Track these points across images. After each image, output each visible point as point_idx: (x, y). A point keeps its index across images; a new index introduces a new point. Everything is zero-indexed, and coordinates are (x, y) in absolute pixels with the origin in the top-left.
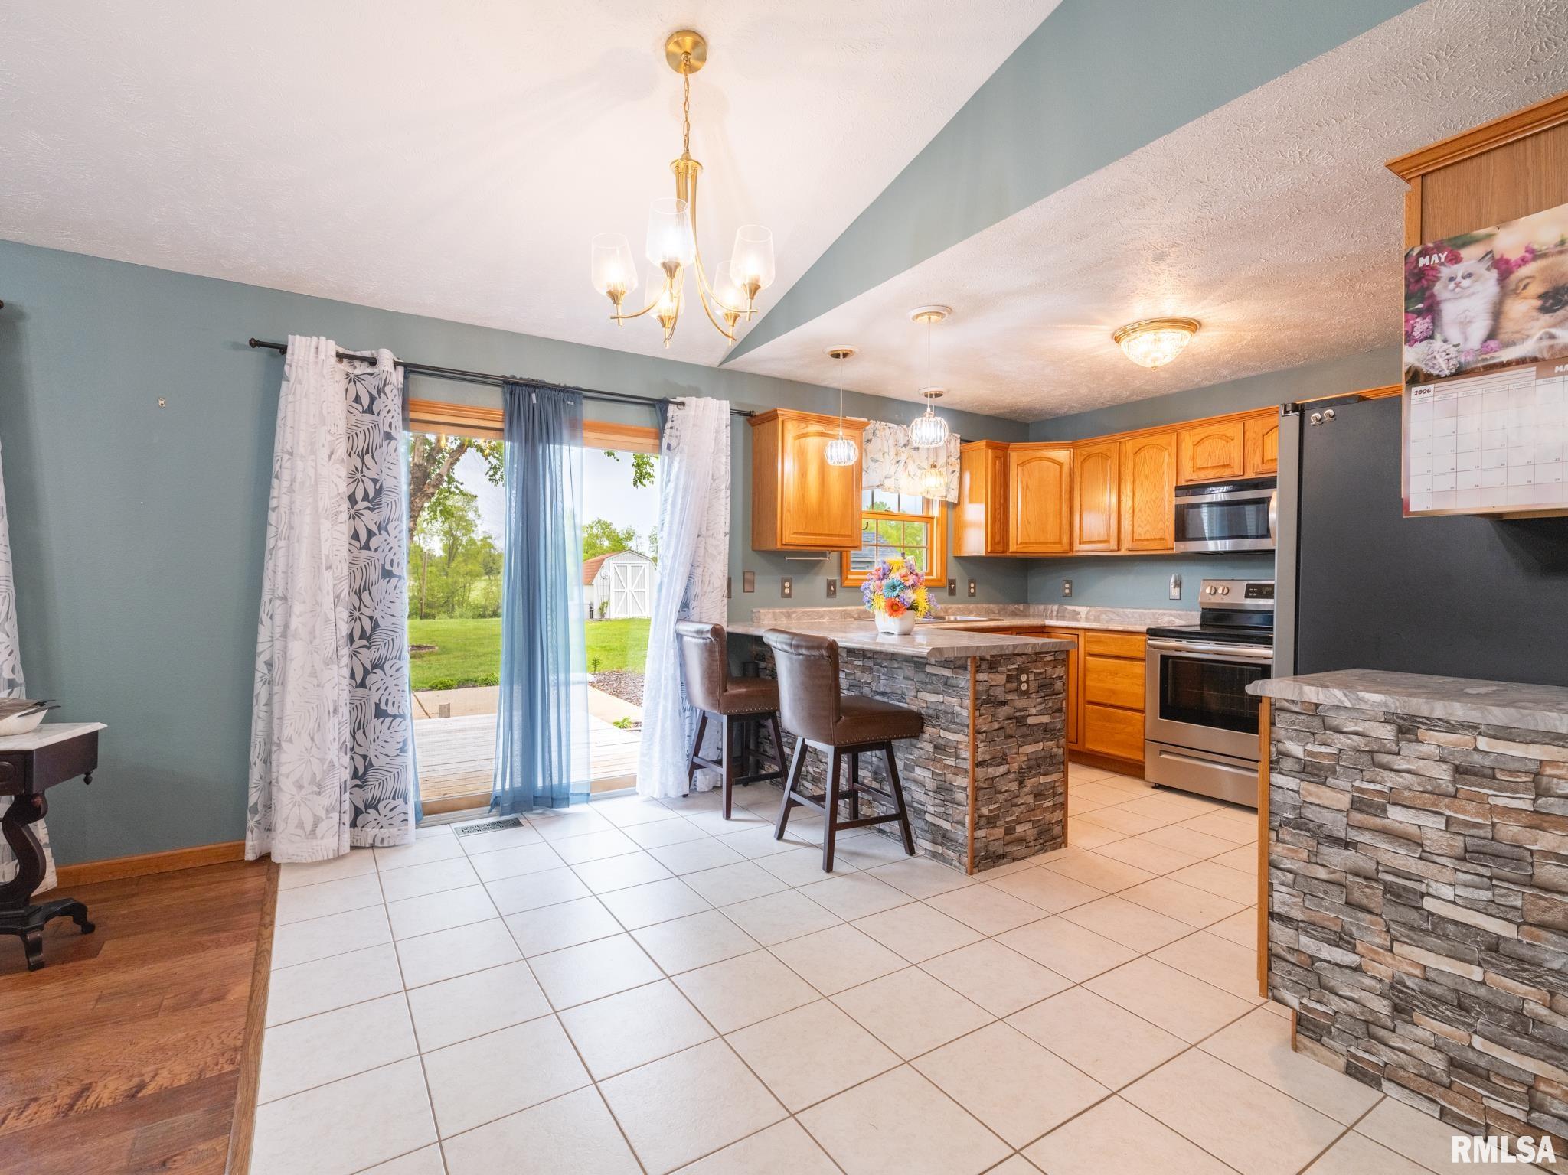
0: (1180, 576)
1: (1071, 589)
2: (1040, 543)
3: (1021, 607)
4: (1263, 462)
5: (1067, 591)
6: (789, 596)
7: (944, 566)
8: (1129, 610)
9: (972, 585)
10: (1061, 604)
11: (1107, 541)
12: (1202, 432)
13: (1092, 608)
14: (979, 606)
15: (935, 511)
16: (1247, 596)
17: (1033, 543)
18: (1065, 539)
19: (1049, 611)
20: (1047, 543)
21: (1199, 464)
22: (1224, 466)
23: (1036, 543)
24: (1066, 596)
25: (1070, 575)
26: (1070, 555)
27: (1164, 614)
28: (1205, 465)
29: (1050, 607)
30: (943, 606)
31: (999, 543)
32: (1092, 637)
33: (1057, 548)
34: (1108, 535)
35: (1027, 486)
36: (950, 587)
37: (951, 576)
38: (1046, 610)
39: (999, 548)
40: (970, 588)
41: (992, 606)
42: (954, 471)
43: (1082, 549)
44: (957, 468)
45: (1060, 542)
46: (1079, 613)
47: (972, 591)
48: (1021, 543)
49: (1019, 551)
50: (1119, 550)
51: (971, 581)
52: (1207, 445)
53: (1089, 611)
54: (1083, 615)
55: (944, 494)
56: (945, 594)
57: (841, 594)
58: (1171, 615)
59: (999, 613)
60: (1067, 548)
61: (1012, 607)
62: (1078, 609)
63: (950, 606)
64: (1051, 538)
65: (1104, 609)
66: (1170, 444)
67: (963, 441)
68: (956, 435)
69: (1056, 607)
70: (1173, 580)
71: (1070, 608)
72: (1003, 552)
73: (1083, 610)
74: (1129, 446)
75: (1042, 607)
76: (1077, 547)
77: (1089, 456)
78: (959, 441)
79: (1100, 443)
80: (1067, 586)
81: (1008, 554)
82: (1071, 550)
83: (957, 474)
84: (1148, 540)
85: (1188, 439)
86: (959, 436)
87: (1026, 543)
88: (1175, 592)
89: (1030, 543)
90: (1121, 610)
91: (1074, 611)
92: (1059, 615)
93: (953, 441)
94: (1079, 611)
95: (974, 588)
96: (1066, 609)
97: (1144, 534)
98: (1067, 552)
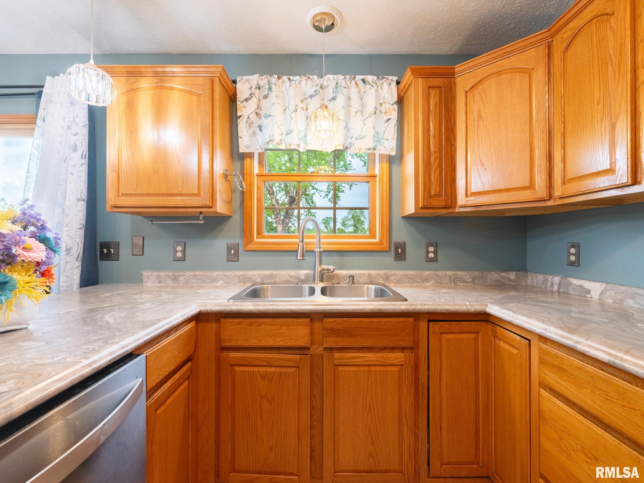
1: (577, 255)
2: (500, 191)
3: (512, 275)
5: (573, 258)
6: (183, 259)
7: (389, 229)
9: (431, 249)
10: (565, 276)
11: (609, 172)
13: (613, 287)
14: (440, 273)
15: (378, 168)
17: (489, 192)
18: (540, 180)
19: (549, 284)
20: (510, 190)
23: (494, 191)
24: (572, 264)
25: (575, 235)
26: (550, 203)
29: (550, 278)
30: (382, 272)
31: (438, 195)
32: (548, 354)
33: (527, 195)
34: (616, 162)
35: (480, 115)
36: (396, 251)
37: (398, 237)
38: (545, 281)
39: (438, 202)
40: (428, 252)
41: (460, 273)
42: (389, 119)
43: (570, 192)
44: (394, 115)
45: (531, 187)
46: (589, 292)
47: (431, 255)
50: (634, 185)
51: (430, 245)
53: (606, 290)
55: (372, 146)
56: (390, 259)
57: (243, 257)
59: (473, 281)
60: (543, 193)
61: (495, 276)
62: (587, 284)
63: (393, 272)
64: (518, 181)
67: (400, 83)
68: (391, 77)
69: (557, 279)
71: (576, 282)
73: (595, 287)
75: (540, 277)
77: (575, 36)
78: (394, 84)
80: (573, 251)
81: (457, 210)
82: (551, 195)
83: (394, 121)
86: (395, 78)
87: (479, 193)
89: (484, 192)
91: (581, 287)
92: (561, 290)
93: (386, 85)
94: (589, 288)
95: (435, 252)
96: (570, 284)
98: (545, 201)
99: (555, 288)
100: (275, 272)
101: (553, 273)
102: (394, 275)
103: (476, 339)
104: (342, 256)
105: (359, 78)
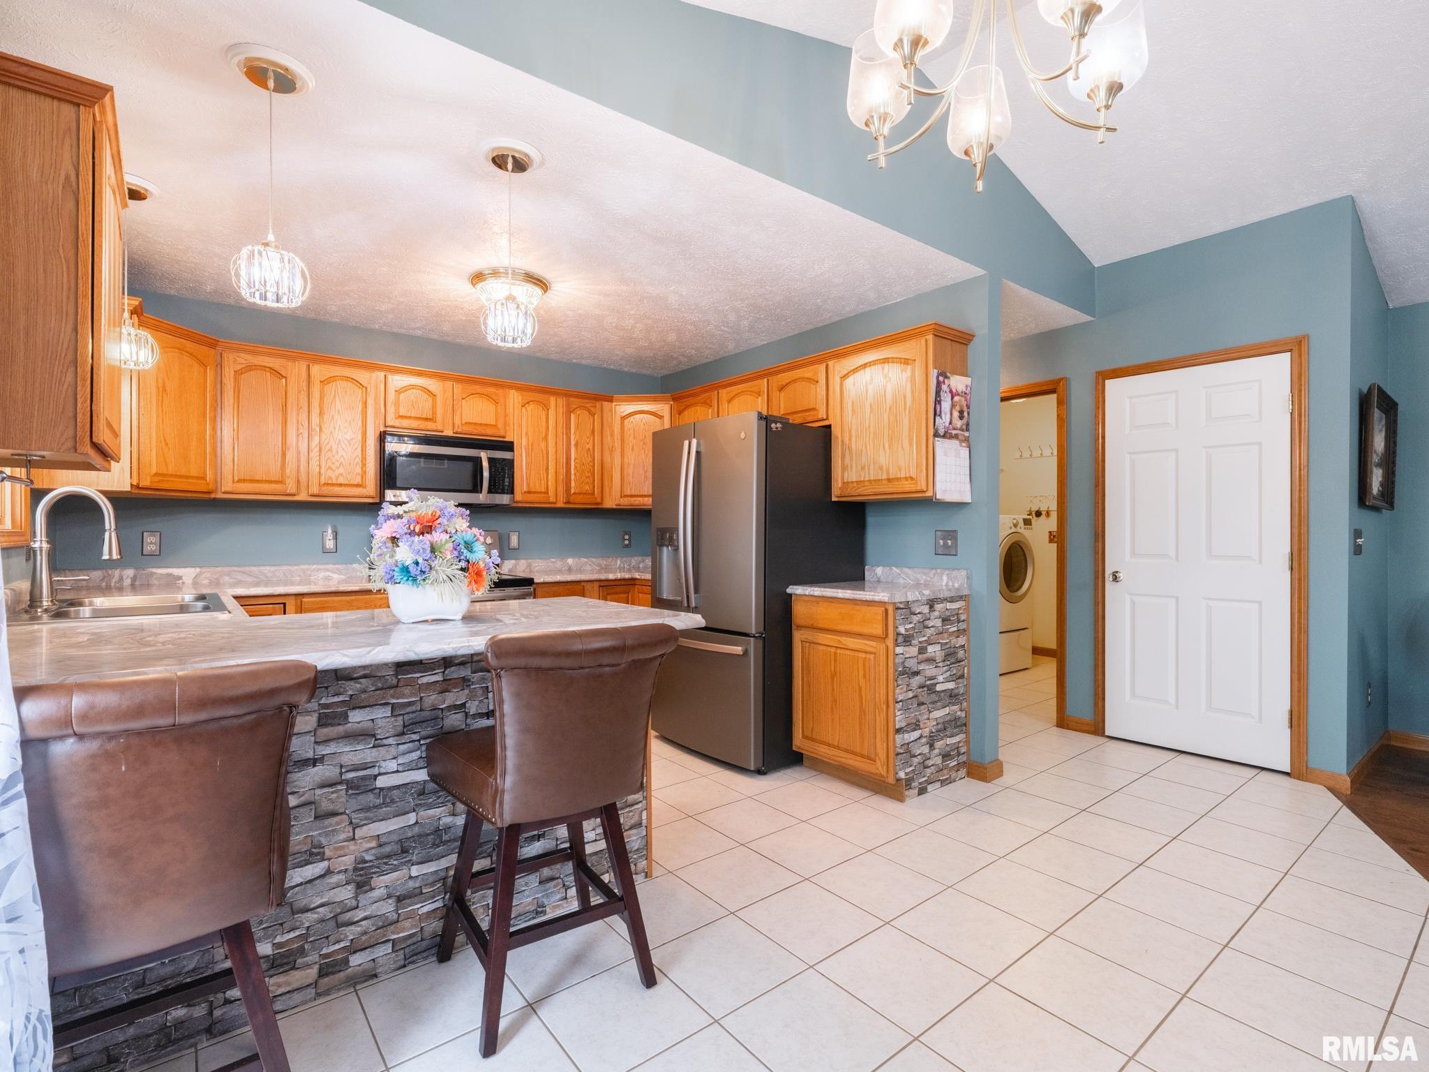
1: (159, 544)
2: (181, 477)
5: (151, 547)
8: (268, 568)
10: (143, 567)
11: (280, 483)
12: (404, 379)
13: (204, 570)
17: (171, 476)
18: (210, 474)
19: (115, 579)
20: (187, 477)
21: (402, 412)
22: (426, 419)
23: (176, 476)
24: (150, 554)
25: (157, 524)
26: (213, 496)
27: (318, 570)
28: (409, 415)
29: (115, 572)
33: (202, 486)
35: (164, 387)
38: (106, 577)
43: (237, 490)
45: (204, 478)
46: (180, 578)
48: (156, 474)
49: (153, 485)
50: (297, 493)
52: (410, 395)
53: (201, 573)
54: (188, 577)
60: (210, 486)
62: (176, 571)
64: (194, 472)
65: (227, 569)
66: (375, 383)
69: (129, 574)
71: (160, 571)
73: (182, 572)
74: (322, 371)
76: (228, 486)
79: (270, 355)
80: (151, 540)
82: (218, 489)
84: (341, 485)
87: (163, 475)
88: (330, 544)
89: (167, 475)
90: (254, 569)
91: (171, 575)
92: (136, 583)
94: (180, 574)
96: (152, 574)
97: (337, 478)
98: (209, 493)
99: (127, 582)
101: (123, 565)
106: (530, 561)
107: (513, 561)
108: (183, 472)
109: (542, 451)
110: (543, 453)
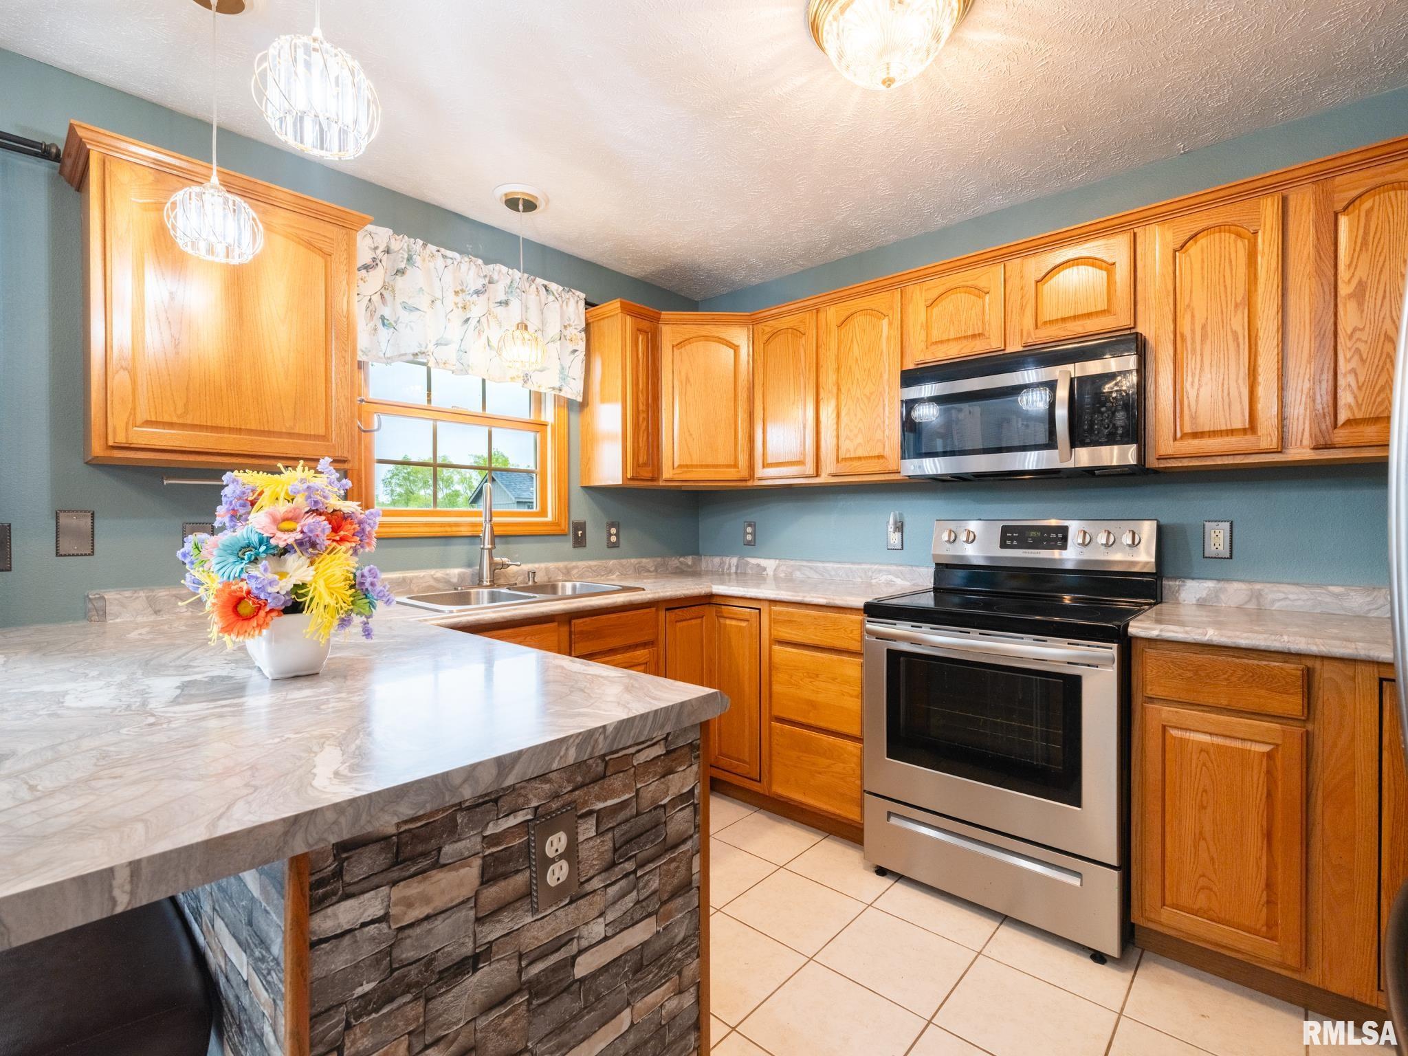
0: (901, 515)
1: (754, 534)
2: (707, 466)
3: (689, 560)
4: (1036, 327)
5: (749, 537)
7: (565, 502)
8: (831, 565)
9: (613, 531)
10: (742, 556)
11: (800, 463)
12: (936, 286)
13: (782, 562)
14: (624, 561)
15: (549, 415)
16: (1003, 545)
17: (696, 466)
18: (743, 461)
19: (726, 567)
20: (717, 466)
21: (936, 335)
22: (974, 336)
23: (702, 466)
24: (748, 544)
25: (754, 514)
26: (750, 484)
27: (880, 571)
28: (945, 337)
29: (727, 560)
30: (561, 564)
31: (645, 464)
32: (780, 613)
33: (731, 474)
34: (804, 454)
35: (687, 378)
36: (576, 535)
37: (577, 516)
38: (722, 564)
39: (646, 473)
40: (610, 535)
41: (644, 560)
42: (576, 351)
43: (768, 475)
44: (582, 346)
45: (735, 466)
46: (765, 569)
47: (614, 539)
48: (680, 466)
49: (677, 477)
50: (817, 475)
51: (612, 525)
52: (948, 304)
53: (779, 569)
54: (770, 572)
55: (557, 385)
56: (567, 545)
58: (889, 573)
59: (656, 570)
60: (744, 473)
61: (675, 562)
62: (763, 562)
63: (574, 564)
64: (723, 458)
65: (798, 563)
66: (891, 308)
67: (589, 304)
68: (578, 293)
69: (734, 560)
70: (891, 521)
71: (753, 561)
72: (652, 480)
73: (770, 564)
74: (832, 314)
75: (717, 560)
76: (760, 472)
77: (774, 334)
78: (582, 303)
79: (791, 312)
80: (749, 530)
81: (661, 483)
82: (752, 476)
83: (581, 355)
84: (860, 458)
85: (919, 296)
86: (583, 296)
87: (687, 466)
88: (895, 538)
89: (692, 466)
90: (819, 565)
91: (758, 565)
92: (739, 571)
93: (572, 302)
94: (765, 566)
95: (617, 535)
96: (748, 563)
97: (855, 451)
98: (746, 480)
99: (733, 570)
100: (409, 574)
101: (730, 553)
102: (576, 567)
103: (702, 624)
104: (507, 543)
105: (539, 281)
106: (1258, 586)
107: (1210, 584)
108: (710, 461)
109: (1235, 334)
110: (1236, 339)
